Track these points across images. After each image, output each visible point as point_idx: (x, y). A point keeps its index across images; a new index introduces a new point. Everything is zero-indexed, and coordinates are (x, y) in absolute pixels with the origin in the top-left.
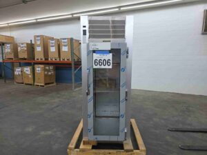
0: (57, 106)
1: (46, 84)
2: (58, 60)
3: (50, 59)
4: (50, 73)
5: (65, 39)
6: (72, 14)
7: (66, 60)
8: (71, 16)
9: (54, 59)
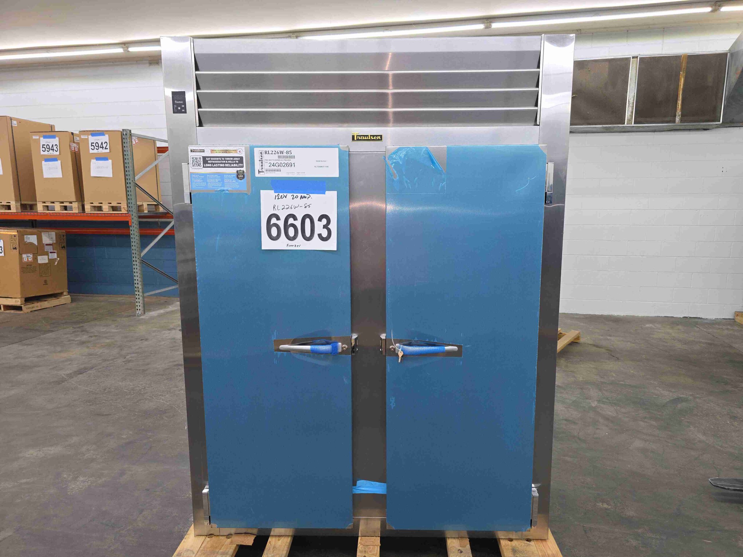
0: (80, 372)
1: (28, 300)
2: (75, 208)
3: (40, 208)
4: (42, 260)
5: (101, 133)
6: (125, 44)
7: (106, 208)
8: (119, 50)
9: (58, 208)
